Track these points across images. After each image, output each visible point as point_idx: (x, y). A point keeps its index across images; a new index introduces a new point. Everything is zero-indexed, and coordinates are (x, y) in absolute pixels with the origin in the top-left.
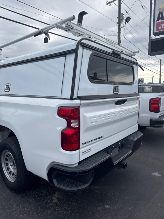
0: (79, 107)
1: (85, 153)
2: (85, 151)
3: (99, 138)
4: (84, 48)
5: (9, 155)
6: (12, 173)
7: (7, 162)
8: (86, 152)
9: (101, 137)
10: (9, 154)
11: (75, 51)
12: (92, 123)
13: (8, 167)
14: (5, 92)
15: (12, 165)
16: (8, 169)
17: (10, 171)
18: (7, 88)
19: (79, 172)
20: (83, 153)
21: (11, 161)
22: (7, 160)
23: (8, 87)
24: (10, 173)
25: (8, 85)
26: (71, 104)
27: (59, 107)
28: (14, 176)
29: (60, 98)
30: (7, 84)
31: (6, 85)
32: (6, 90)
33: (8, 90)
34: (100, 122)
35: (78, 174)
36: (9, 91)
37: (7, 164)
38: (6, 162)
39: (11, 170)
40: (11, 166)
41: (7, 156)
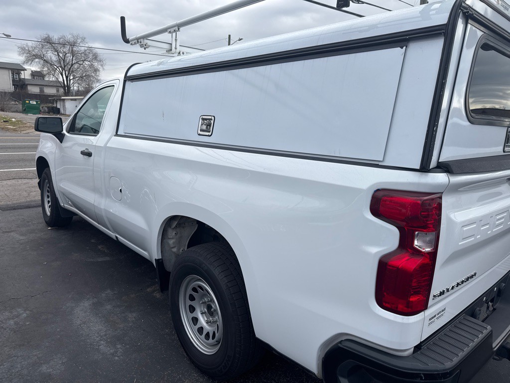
0: (442, 193)
1: (433, 320)
2: (435, 316)
3: (468, 279)
4: (470, 21)
5: (199, 289)
6: (205, 333)
7: (192, 303)
8: (437, 317)
9: (472, 277)
10: (201, 287)
11: (445, 32)
12: (464, 239)
13: (193, 315)
14: (199, 135)
15: (205, 313)
16: (195, 320)
17: (198, 326)
18: (204, 127)
19: (423, 374)
20: (430, 319)
21: (203, 303)
22: (192, 298)
23: (208, 124)
24: (201, 330)
25: (206, 119)
26: (419, 184)
27: (378, 190)
28: (211, 341)
29: (380, 164)
30: (204, 117)
31: (203, 119)
32: (201, 130)
33: (209, 132)
34: (479, 236)
35: (422, 379)
36: (210, 134)
37: (192, 309)
38: (189, 303)
39: (201, 323)
40: (202, 314)
41: (194, 290)
